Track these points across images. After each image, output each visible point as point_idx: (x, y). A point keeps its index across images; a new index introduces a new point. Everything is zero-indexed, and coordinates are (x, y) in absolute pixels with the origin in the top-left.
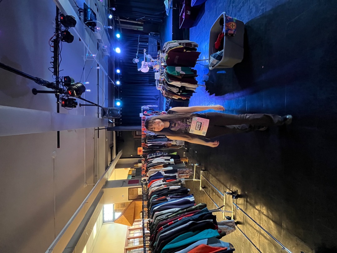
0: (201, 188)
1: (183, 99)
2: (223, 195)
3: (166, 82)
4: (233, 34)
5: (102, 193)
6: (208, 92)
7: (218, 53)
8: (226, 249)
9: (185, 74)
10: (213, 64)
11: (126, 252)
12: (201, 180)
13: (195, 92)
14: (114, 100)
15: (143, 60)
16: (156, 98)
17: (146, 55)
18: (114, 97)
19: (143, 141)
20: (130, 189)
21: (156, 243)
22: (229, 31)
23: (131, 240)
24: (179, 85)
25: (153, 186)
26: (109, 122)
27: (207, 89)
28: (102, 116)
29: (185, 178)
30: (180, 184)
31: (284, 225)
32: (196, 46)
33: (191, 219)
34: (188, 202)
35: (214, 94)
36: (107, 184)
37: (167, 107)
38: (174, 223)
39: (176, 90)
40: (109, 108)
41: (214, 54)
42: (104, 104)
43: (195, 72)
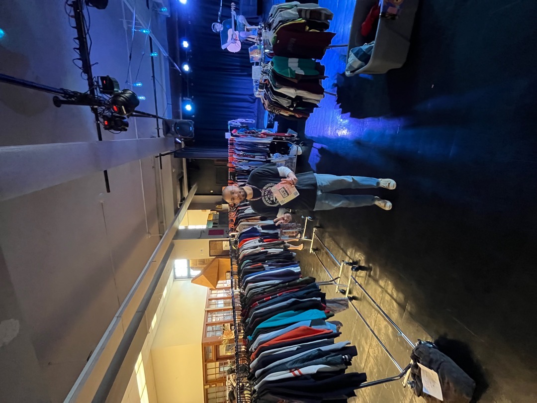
0: (311, 251)
1: (297, 116)
2: (340, 264)
3: (271, 87)
4: (395, 15)
5: (172, 246)
6: (340, 107)
7: (365, 47)
8: (332, 332)
9: (303, 74)
10: (353, 67)
11: (208, 314)
12: (312, 241)
13: (317, 106)
14: (180, 98)
15: (231, 28)
16: (252, 98)
17: (236, 15)
18: (181, 94)
19: (230, 177)
20: (211, 242)
21: (249, 320)
22: (390, 7)
23: (213, 301)
24: (292, 94)
25: (245, 247)
26: (176, 142)
27: (338, 102)
28: (164, 134)
29: (290, 237)
30: (282, 246)
31: (408, 308)
32: (329, 17)
33: (294, 296)
34: (292, 273)
35: (349, 114)
36: (178, 234)
37: (270, 121)
38: (272, 298)
39: (287, 102)
40: (175, 120)
41: (357, 49)
42: (165, 112)
43: (321, 70)
